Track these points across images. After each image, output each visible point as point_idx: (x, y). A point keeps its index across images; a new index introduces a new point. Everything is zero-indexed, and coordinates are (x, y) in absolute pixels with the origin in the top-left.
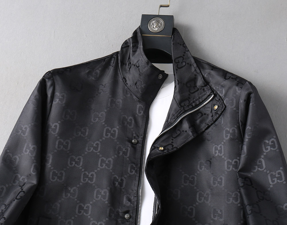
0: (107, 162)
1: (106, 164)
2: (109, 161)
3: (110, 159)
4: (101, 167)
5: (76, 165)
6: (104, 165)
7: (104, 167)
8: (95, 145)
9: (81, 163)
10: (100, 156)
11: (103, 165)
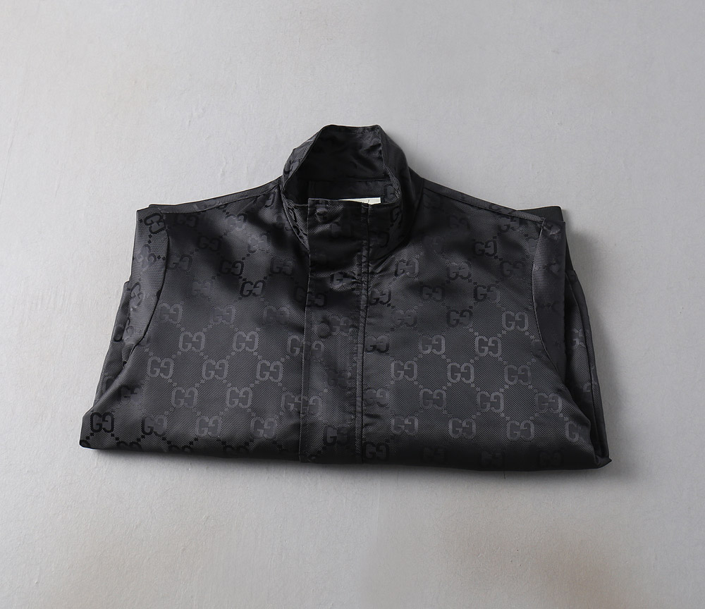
0: (272, 369)
1: (270, 372)
2: (277, 367)
3: (278, 363)
4: (261, 379)
5: (217, 376)
6: (268, 374)
7: (266, 378)
8: (248, 339)
9: (226, 373)
10: (260, 357)
11: (265, 375)
